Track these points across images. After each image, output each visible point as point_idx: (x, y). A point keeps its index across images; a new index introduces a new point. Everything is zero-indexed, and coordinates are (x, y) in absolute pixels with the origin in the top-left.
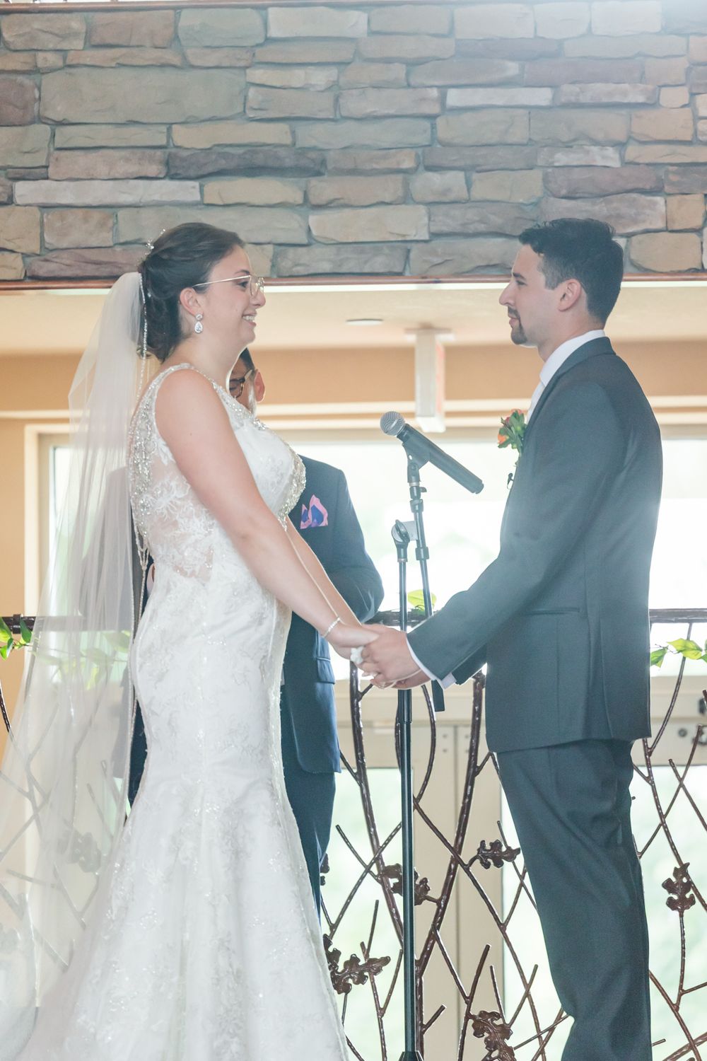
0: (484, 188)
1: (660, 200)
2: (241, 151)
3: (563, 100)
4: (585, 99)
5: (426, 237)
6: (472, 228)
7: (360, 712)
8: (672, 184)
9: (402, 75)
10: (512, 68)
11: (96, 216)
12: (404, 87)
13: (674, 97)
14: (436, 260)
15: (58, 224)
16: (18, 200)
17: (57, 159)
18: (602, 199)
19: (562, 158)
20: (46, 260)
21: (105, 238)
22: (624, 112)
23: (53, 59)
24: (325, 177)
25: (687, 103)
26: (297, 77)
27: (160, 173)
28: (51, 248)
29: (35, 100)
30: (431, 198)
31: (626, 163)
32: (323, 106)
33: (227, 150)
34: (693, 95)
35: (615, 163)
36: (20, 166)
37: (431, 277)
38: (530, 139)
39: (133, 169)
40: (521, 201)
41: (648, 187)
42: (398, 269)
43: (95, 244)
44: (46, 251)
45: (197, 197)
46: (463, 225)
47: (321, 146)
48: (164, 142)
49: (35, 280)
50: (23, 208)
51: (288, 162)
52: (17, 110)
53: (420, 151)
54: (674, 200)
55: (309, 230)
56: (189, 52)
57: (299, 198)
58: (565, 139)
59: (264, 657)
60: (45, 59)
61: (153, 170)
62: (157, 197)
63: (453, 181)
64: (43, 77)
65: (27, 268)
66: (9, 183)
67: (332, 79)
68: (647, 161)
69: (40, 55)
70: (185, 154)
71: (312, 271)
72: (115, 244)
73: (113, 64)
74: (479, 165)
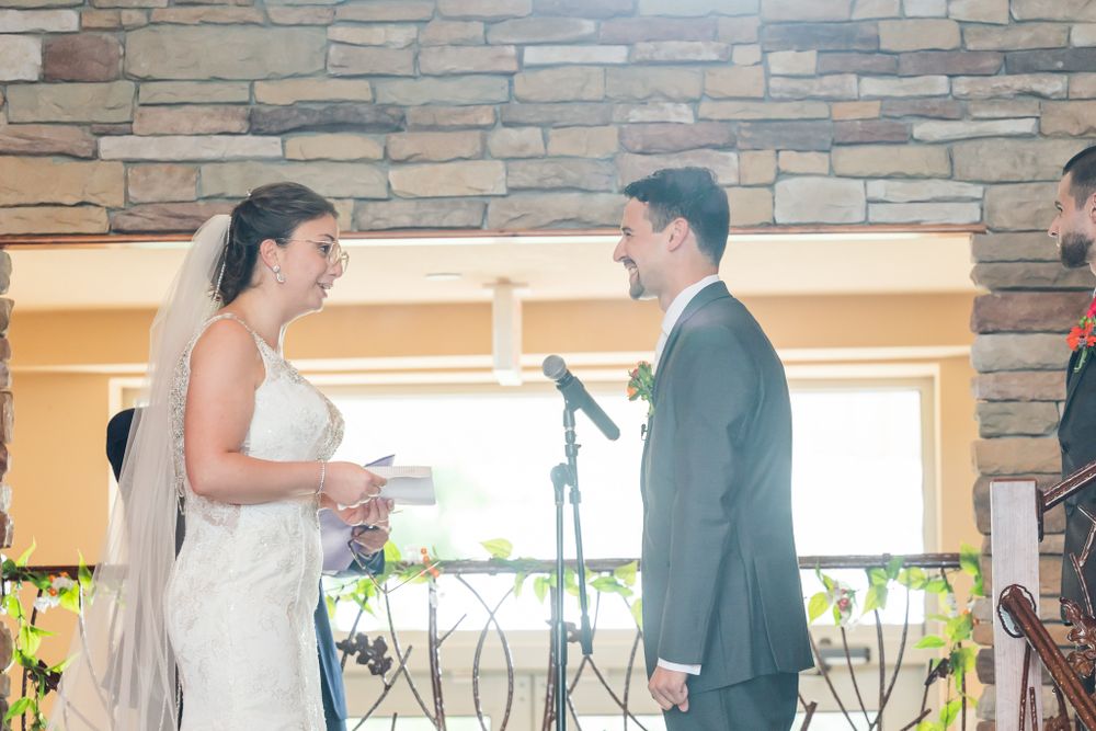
0: (560, 143)
1: (732, 155)
2: (322, 107)
3: (638, 57)
4: (660, 56)
5: (504, 192)
6: (548, 183)
7: (439, 658)
8: (745, 140)
9: (481, 33)
10: (588, 27)
11: (180, 171)
12: (481, 45)
13: (746, 55)
14: (514, 215)
15: (142, 179)
16: (103, 155)
17: (141, 115)
18: (676, 155)
19: (637, 115)
20: (130, 214)
21: (188, 192)
22: (698, 69)
23: (138, 17)
24: (405, 133)
25: (758, 60)
26: (377, 35)
27: (243, 129)
28: (135, 202)
29: (120, 57)
30: (508, 154)
31: (699, 120)
32: (402, 63)
33: (309, 106)
34: (765, 52)
35: (689, 119)
36: (105, 121)
37: (509, 231)
38: (606, 96)
39: (216, 124)
40: (597, 156)
41: (721, 143)
42: (476, 223)
43: (179, 199)
44: (131, 205)
45: (279, 153)
46: (540, 180)
47: (400, 102)
48: (246, 98)
49: (120, 233)
50: (107, 163)
51: (369, 118)
52: (102, 67)
53: (498, 108)
54: (746, 156)
55: (389, 185)
56: (271, 10)
57: (379, 154)
58: (640, 96)
59: (292, 603)
60: (130, 17)
61: (236, 125)
62: (239, 153)
63: (530, 137)
64: (129, 33)
65: (111, 222)
66: (94, 138)
67: (411, 37)
68: (720, 117)
69: (125, 13)
70: (267, 110)
71: (392, 225)
72: (199, 199)
73: (197, 22)
74: (555, 122)
